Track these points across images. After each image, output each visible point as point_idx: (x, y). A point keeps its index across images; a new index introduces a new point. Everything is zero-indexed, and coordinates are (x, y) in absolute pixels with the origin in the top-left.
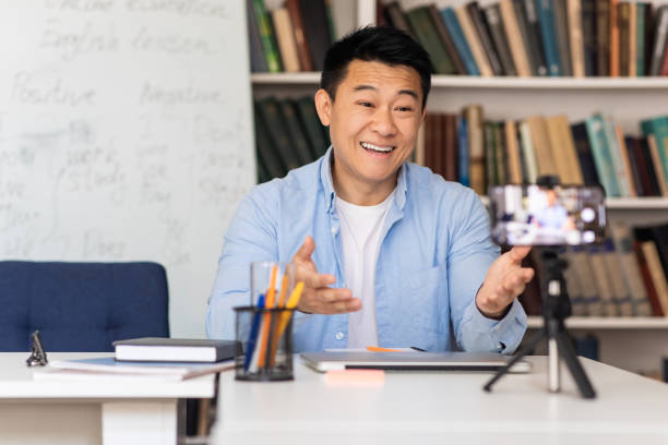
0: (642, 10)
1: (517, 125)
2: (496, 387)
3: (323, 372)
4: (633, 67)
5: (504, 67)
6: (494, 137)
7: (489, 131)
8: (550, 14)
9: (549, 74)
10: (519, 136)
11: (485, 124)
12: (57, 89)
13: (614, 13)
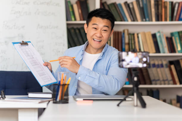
0: (170, 3)
1: (138, 34)
2: (121, 105)
3: (77, 101)
4: (168, 19)
5: (134, 19)
6: (131, 38)
7: (130, 36)
8: (146, 5)
9: (146, 21)
10: (138, 37)
11: (129, 34)
12: (15, 25)
13: (163, 4)
